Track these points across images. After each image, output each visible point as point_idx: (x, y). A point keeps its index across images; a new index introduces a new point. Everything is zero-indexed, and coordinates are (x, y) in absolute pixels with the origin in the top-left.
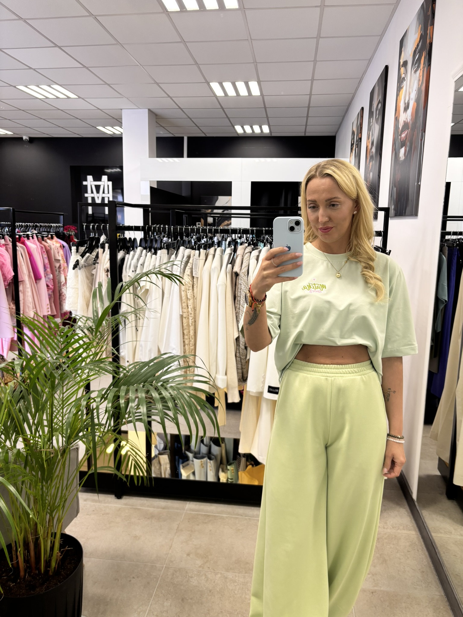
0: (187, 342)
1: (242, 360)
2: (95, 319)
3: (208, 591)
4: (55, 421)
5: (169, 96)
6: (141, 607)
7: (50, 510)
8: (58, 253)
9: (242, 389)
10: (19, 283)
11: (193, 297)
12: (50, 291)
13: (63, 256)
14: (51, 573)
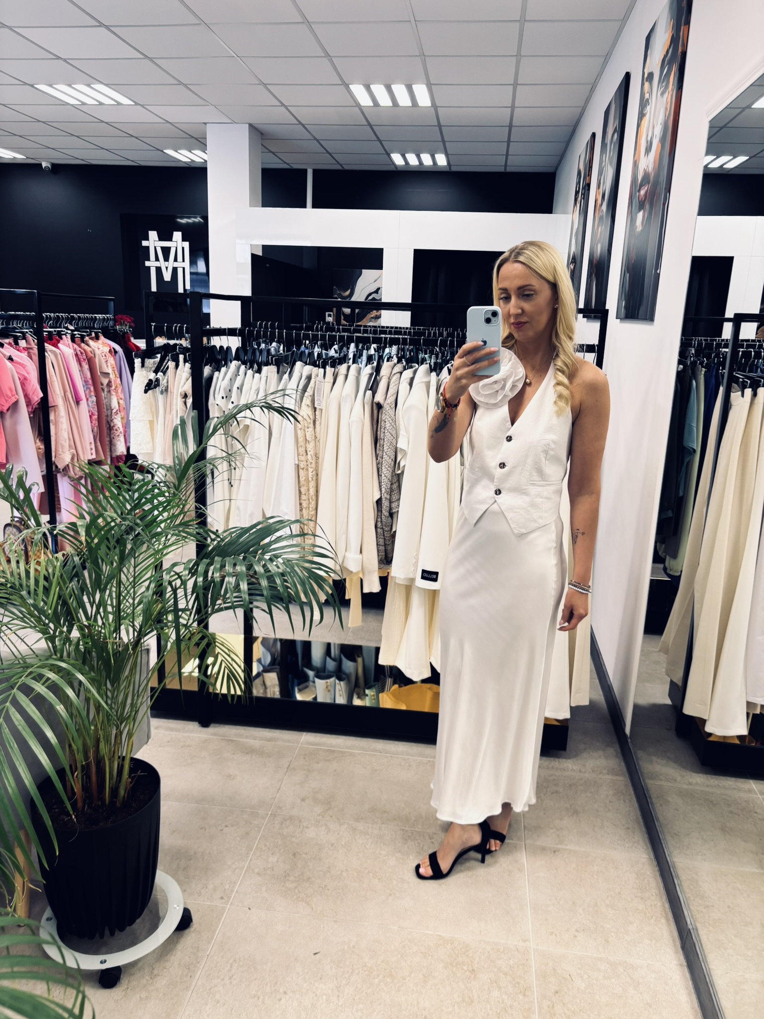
0: (305, 504)
1: (386, 533)
2: (176, 470)
3: (330, 845)
5: (283, 105)
6: (236, 863)
7: (118, 721)
8: (107, 361)
9: (386, 575)
10: (50, 409)
11: (314, 438)
13: (114, 367)
14: (118, 804)
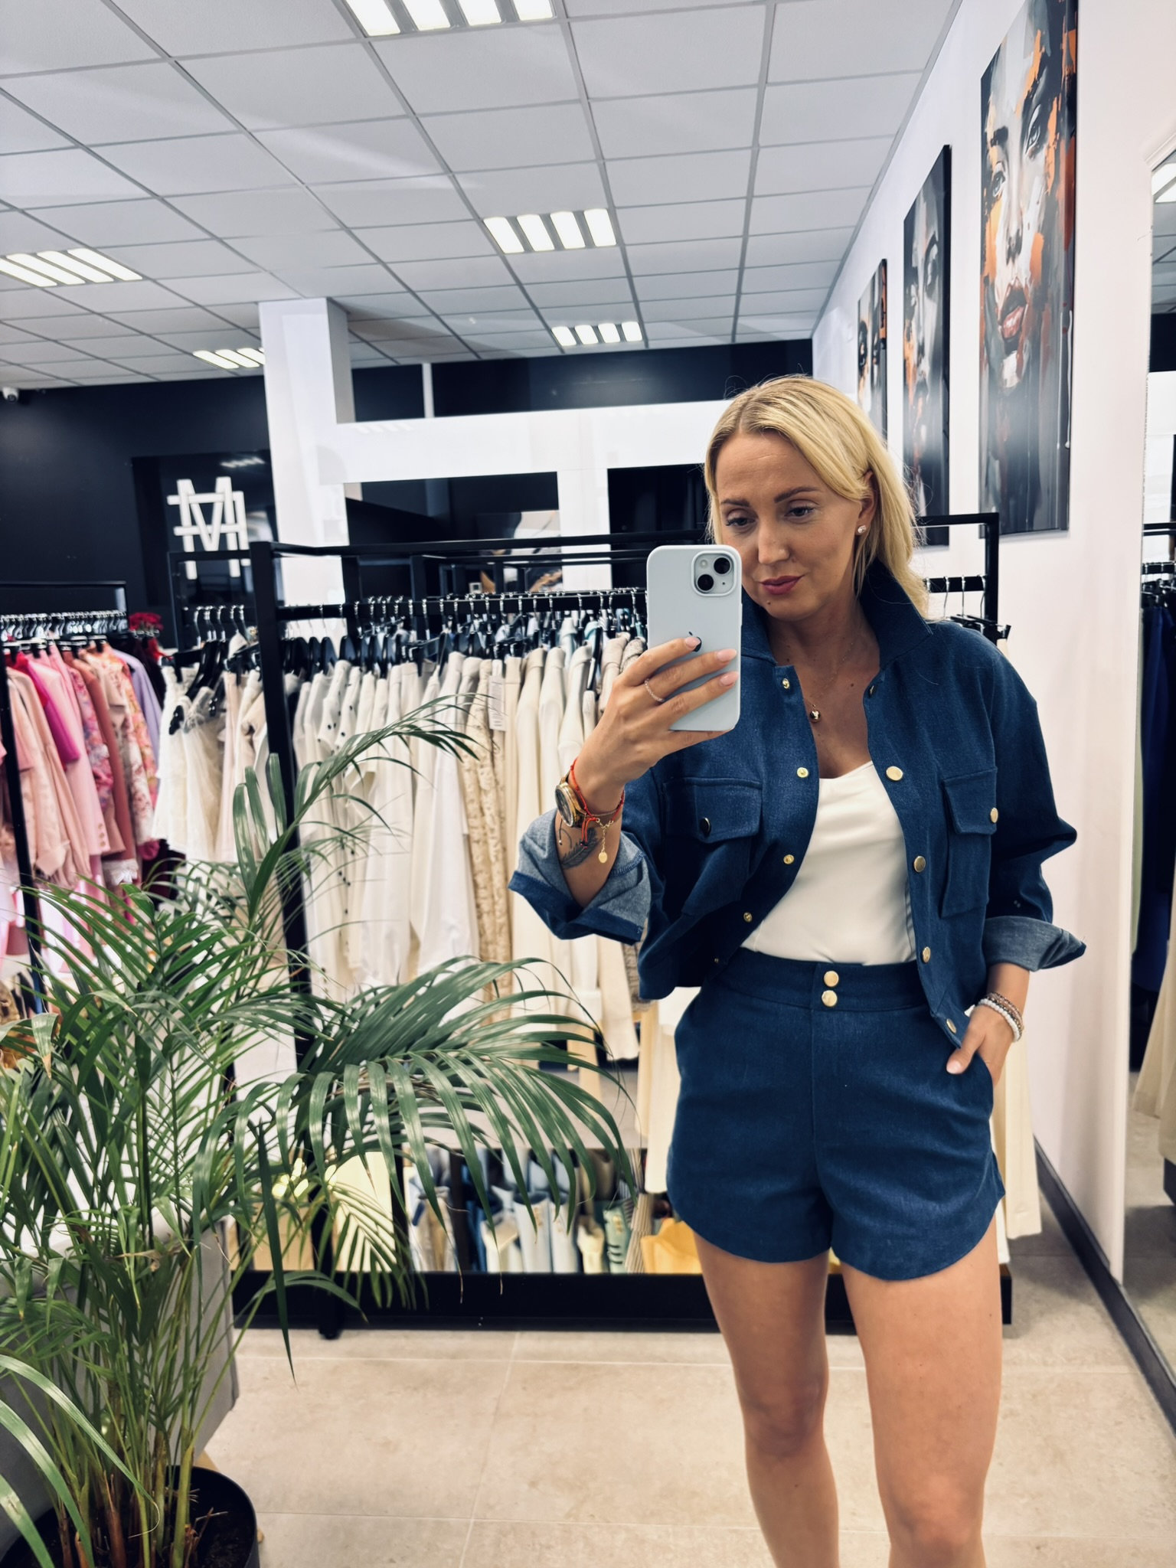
0: (485, 906)
2: (246, 874)
4: (153, 1164)
5: (379, 261)
7: (158, 1414)
8: (119, 687)
10: (22, 775)
11: (493, 784)
12: (105, 791)
13: (131, 696)
